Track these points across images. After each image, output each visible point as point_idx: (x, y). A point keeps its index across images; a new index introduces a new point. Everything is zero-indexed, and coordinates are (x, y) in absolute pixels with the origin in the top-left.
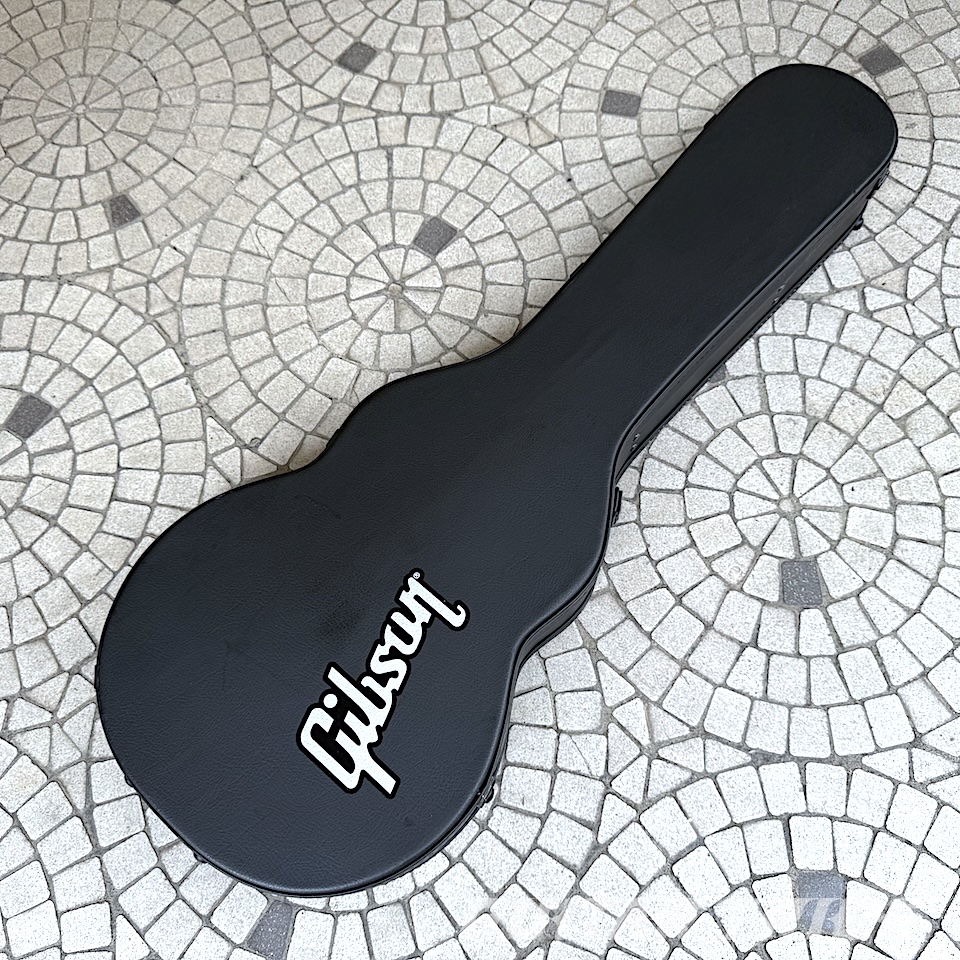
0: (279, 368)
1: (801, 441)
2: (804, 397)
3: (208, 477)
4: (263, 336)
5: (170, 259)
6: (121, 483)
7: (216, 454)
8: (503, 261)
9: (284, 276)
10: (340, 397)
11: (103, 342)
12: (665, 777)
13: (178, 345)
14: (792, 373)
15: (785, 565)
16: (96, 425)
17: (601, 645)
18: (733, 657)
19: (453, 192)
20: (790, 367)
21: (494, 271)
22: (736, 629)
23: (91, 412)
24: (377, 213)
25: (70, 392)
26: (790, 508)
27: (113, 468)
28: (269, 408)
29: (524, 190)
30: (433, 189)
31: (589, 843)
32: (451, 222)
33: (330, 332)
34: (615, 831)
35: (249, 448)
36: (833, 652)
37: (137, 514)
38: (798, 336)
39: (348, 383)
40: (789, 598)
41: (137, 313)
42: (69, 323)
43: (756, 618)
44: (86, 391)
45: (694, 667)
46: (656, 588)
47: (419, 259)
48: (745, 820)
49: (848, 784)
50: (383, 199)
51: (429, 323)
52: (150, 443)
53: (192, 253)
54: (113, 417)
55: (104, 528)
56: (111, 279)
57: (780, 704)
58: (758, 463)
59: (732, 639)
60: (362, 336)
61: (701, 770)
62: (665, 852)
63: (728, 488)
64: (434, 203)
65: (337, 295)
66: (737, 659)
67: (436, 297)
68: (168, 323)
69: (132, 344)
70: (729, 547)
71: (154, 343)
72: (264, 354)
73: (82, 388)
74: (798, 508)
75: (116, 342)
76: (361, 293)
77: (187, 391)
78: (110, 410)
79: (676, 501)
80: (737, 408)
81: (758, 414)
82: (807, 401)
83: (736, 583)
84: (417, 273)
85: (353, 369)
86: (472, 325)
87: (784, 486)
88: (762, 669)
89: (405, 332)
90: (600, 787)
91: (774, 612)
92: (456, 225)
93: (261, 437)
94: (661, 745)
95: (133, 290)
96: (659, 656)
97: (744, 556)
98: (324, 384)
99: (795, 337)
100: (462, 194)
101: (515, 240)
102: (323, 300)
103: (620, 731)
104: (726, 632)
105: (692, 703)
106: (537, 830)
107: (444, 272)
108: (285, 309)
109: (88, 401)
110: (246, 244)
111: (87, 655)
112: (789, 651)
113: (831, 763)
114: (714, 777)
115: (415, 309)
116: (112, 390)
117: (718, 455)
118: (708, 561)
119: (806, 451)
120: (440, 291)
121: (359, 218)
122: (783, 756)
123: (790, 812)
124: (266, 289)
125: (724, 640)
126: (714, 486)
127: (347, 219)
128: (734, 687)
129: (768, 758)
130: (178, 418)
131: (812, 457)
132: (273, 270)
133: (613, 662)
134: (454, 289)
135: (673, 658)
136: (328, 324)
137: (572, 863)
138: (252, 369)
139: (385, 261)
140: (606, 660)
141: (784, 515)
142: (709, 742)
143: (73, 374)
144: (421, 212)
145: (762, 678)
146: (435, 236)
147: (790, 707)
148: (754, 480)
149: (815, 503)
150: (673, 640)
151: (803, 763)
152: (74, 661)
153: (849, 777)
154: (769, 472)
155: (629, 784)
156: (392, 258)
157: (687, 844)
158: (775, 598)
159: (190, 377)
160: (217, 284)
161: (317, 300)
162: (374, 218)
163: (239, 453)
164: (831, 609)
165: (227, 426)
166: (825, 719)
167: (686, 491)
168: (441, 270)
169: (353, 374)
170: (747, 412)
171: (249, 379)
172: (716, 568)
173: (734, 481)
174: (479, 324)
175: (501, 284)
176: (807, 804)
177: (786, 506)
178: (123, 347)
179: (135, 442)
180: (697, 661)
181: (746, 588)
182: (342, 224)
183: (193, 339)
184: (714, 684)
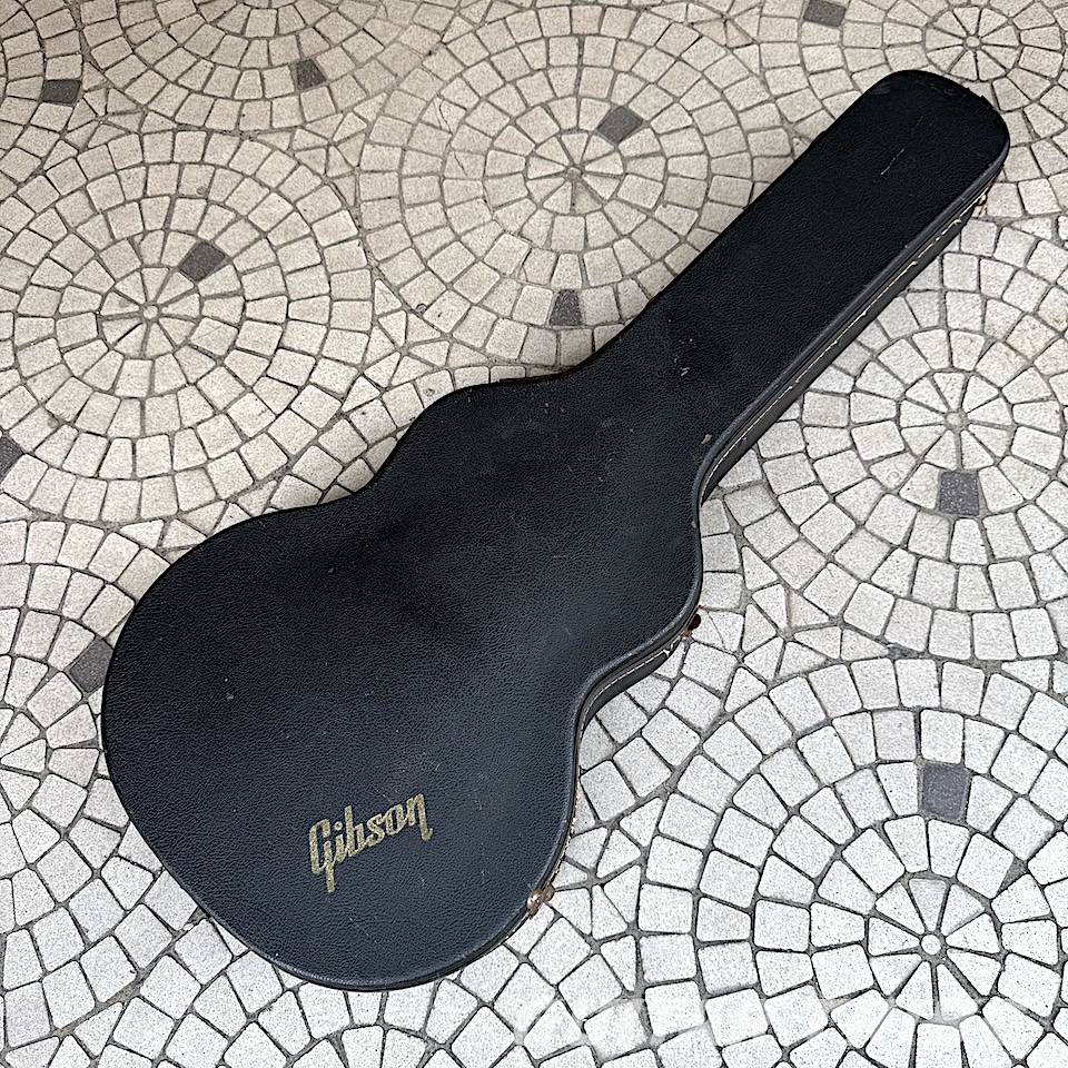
0: (451, 238)
1: (977, 358)
2: (984, 316)
3: (372, 336)
4: (438, 205)
5: (351, 125)
6: (288, 333)
7: (381, 316)
8: (687, 155)
9: (463, 151)
10: (508, 273)
11: (280, 198)
12: (797, 658)
13: (354, 209)
14: (974, 292)
15: (945, 475)
16: (268, 276)
17: (747, 532)
18: (882, 556)
19: (642, 84)
20: (973, 286)
21: (678, 163)
22: (887, 530)
23: (263, 263)
24: (562, 98)
25: (244, 242)
26: (958, 422)
27: (281, 318)
28: (437, 276)
29: (716, 88)
30: (622, 78)
31: (716, 709)
32: (637, 111)
33: (504, 209)
34: (743, 702)
35: (415, 313)
36: (985, 562)
37: (303, 363)
38: (985, 257)
39: (518, 260)
40: (945, 507)
41: (315, 173)
42: (248, 176)
43: (910, 522)
44: (260, 243)
45: (840, 562)
46: (810, 485)
47: (601, 145)
48: (876, 707)
49: (985, 687)
50: (571, 85)
51: (606, 209)
52: (319, 299)
53: (374, 122)
54: (284, 270)
55: (269, 373)
56: (292, 139)
57: (924, 604)
58: (930, 374)
59: (882, 540)
60: (536, 216)
61: (836, 657)
62: (791, 726)
63: (897, 396)
64: (622, 92)
65: (515, 173)
66: (885, 559)
67: (615, 183)
68: (346, 186)
69: (309, 203)
70: (891, 452)
71: (330, 203)
72: (437, 225)
73: (256, 240)
74: (965, 423)
75: (292, 200)
76: (538, 174)
77: (358, 252)
78: (282, 263)
79: (841, 404)
80: (914, 321)
81: (935, 328)
82: (987, 320)
83: (893, 487)
84: (598, 158)
85: (524, 247)
86: (649, 214)
87: (954, 400)
88: (909, 571)
89: (580, 215)
90: (733, 661)
91: (929, 518)
92: (642, 115)
93: (427, 304)
94: (798, 629)
95: (313, 151)
96: (806, 549)
97: (905, 463)
98: (494, 258)
99: (981, 257)
100: (652, 86)
101: (702, 136)
102: (501, 176)
103: (757, 612)
104: (877, 532)
105: (834, 594)
106: (666, 692)
107: (625, 160)
108: (461, 183)
109: (261, 253)
110: (427, 117)
111: (245, 487)
112: (939, 556)
113: (970, 665)
114: (850, 664)
115: (593, 194)
116: (285, 245)
117: (890, 364)
118: (868, 464)
119: (979, 368)
120: (620, 178)
121: (544, 101)
122: (922, 653)
123: (923, 705)
124: (445, 162)
125: (874, 540)
126: (882, 393)
127: (532, 101)
128: (879, 584)
129: (906, 654)
130: (348, 277)
131: (985, 375)
132: (453, 144)
133: (758, 549)
134: (634, 177)
135: (820, 551)
136: (504, 201)
137: (697, 725)
138: (424, 237)
139: (567, 145)
140: (751, 547)
141: (950, 428)
142: (847, 632)
143: (249, 225)
144: (608, 100)
145: (908, 579)
146: (620, 124)
147: (934, 609)
148: (923, 391)
149: (983, 419)
150: (822, 534)
151: (940, 662)
152: (231, 492)
153: (987, 680)
154: (940, 385)
155: (762, 661)
156: (575, 143)
157: (814, 723)
158: (932, 506)
159: (363, 239)
160: (397, 153)
161: (494, 177)
162: (560, 101)
163: (404, 316)
164: (987, 522)
165: (395, 290)
166: (969, 624)
167: (852, 395)
168: (622, 158)
169: (524, 252)
170: (924, 325)
171: (420, 247)
172: (874, 471)
173: (903, 390)
174: (657, 214)
175: (683, 177)
176: (941, 700)
177: (954, 420)
178: (299, 205)
179: (305, 296)
180: (844, 557)
181: (903, 493)
182: (527, 105)
183: (368, 204)
184: (858, 579)
